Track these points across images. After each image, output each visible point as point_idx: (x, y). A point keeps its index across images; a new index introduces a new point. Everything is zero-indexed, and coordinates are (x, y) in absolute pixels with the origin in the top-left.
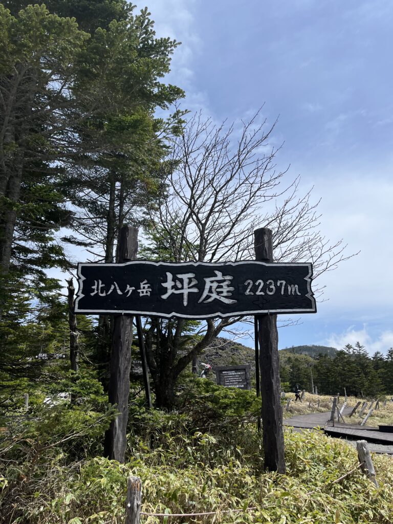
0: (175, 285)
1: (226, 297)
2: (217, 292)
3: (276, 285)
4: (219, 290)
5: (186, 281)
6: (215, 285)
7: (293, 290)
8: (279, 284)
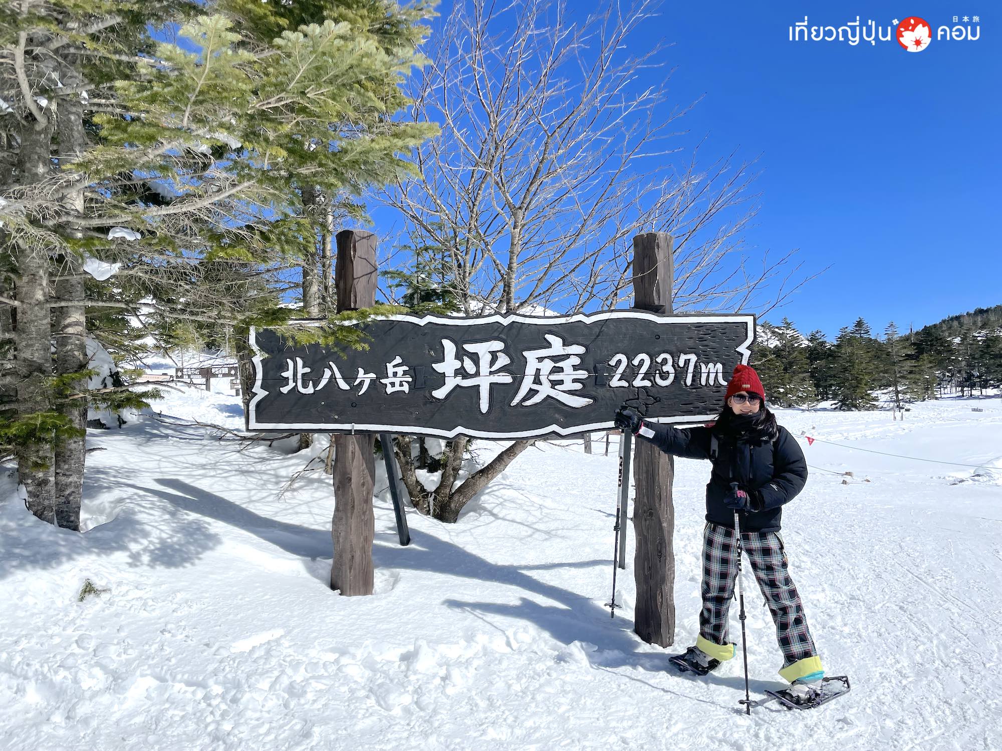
0: (462, 367)
1: (571, 392)
2: (550, 381)
3: (675, 365)
4: (555, 377)
5: (485, 360)
6: (548, 365)
7: (712, 376)
8: (681, 364)
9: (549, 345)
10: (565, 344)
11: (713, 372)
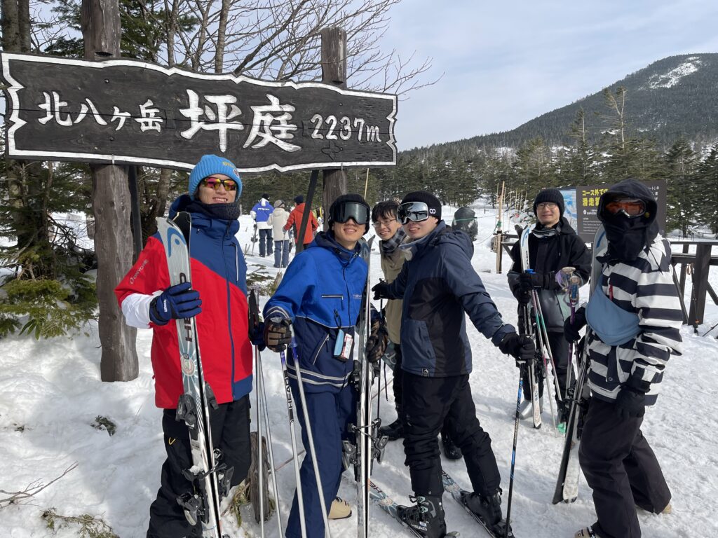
0: (205, 114)
1: (284, 140)
2: (272, 131)
3: (352, 125)
4: (274, 128)
5: (222, 110)
6: (268, 119)
7: (373, 135)
8: (356, 125)
9: (269, 103)
10: (281, 103)
11: (373, 132)
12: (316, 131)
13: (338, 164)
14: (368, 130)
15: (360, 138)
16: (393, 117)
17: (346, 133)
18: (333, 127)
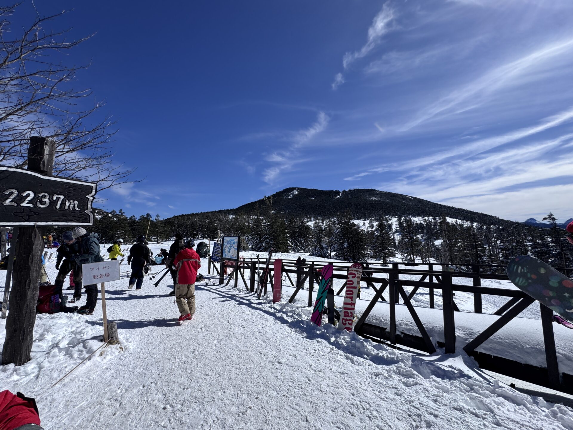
8: (55, 198)
11: (73, 205)
12: (10, 200)
13: (32, 224)
14: (67, 203)
15: (58, 207)
16: (92, 196)
17: (44, 203)
18: (29, 199)
